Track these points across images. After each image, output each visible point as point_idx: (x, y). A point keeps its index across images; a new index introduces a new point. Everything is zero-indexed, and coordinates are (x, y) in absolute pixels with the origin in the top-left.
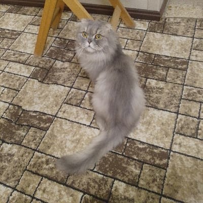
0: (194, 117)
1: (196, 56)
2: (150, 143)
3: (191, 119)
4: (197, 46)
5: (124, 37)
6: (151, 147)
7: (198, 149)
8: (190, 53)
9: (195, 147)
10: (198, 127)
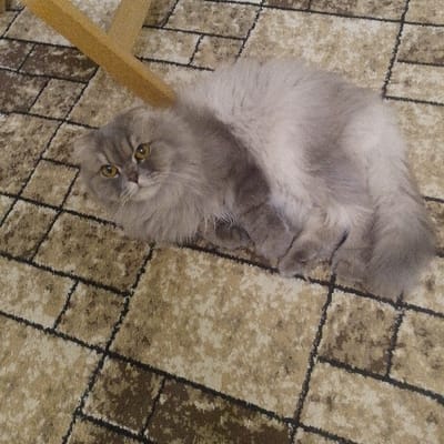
0: (385, 300)
1: (407, 83)
2: (233, 395)
3: (373, 305)
4: (413, 50)
5: (193, 28)
6: (236, 409)
7: (389, 422)
8: (389, 75)
9: (378, 411)
10: (395, 337)
